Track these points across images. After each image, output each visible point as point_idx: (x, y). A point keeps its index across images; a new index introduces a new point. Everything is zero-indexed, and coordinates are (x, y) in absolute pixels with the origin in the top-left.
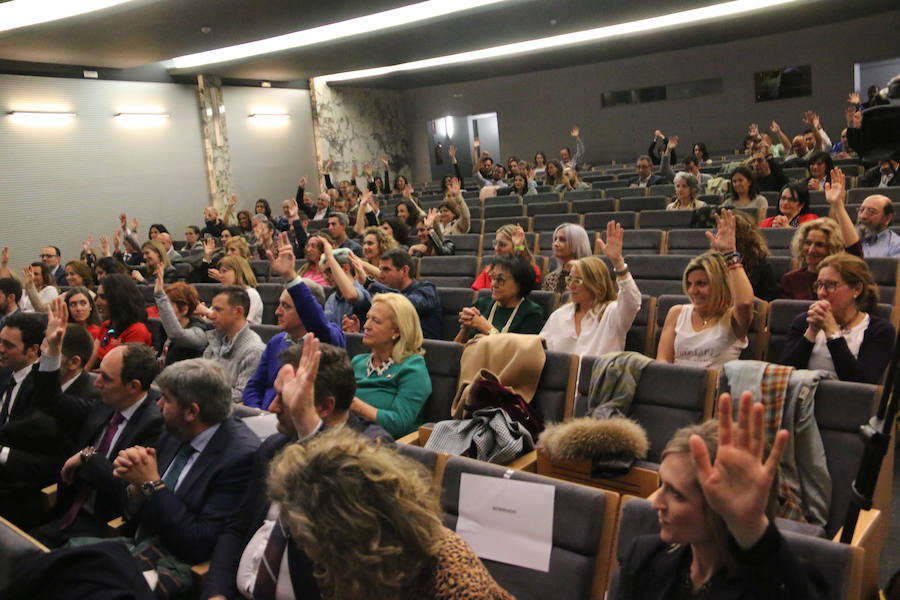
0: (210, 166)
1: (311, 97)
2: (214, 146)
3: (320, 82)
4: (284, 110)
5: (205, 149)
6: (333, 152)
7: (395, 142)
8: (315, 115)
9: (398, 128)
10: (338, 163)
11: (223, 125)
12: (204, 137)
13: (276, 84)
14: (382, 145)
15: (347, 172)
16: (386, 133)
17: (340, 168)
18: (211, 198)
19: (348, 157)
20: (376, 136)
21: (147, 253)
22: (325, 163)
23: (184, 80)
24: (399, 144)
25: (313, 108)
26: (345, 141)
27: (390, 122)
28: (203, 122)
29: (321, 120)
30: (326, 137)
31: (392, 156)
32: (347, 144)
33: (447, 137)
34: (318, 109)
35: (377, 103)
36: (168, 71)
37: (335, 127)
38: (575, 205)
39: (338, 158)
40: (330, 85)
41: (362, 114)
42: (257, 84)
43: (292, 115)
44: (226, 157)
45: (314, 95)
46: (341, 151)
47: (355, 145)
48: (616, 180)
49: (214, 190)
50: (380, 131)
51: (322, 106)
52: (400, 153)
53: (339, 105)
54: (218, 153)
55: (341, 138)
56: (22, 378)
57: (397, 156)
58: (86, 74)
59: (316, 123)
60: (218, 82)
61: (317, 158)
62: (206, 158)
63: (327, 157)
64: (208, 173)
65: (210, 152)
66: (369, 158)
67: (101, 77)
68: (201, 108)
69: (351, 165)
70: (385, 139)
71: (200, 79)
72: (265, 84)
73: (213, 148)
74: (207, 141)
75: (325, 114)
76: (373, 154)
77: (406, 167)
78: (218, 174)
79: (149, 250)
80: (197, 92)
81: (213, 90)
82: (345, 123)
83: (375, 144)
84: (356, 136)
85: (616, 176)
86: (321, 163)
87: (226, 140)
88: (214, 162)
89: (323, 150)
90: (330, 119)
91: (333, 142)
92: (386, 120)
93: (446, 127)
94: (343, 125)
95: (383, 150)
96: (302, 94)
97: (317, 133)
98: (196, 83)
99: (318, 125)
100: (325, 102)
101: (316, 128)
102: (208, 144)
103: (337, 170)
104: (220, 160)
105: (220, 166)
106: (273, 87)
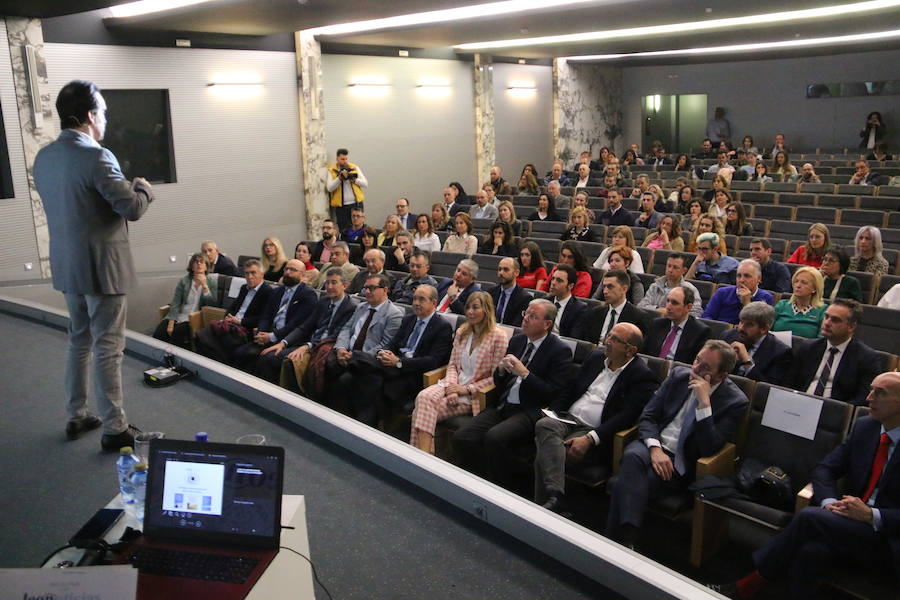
0: (479, 131)
1: (553, 73)
2: (484, 114)
3: (561, 62)
4: (532, 84)
5: (475, 116)
6: (567, 121)
7: (612, 114)
8: (555, 88)
9: (616, 101)
10: (570, 131)
11: (492, 96)
12: (475, 105)
13: (529, 62)
14: (603, 116)
15: (576, 140)
16: (607, 106)
17: (571, 135)
18: (477, 157)
19: (577, 126)
20: (599, 108)
22: (560, 130)
23: (465, 58)
24: (616, 116)
26: (576, 112)
27: (611, 96)
28: (475, 94)
29: (560, 93)
30: (563, 108)
31: (610, 126)
32: (578, 114)
33: (655, 110)
34: (559, 83)
35: (602, 78)
36: (455, 50)
37: (570, 99)
39: (570, 126)
40: (568, 62)
41: (591, 88)
42: (515, 61)
43: (540, 88)
44: (491, 123)
45: (556, 71)
46: (572, 121)
47: (584, 115)
49: (480, 150)
50: (603, 105)
51: (562, 81)
52: (615, 123)
53: (574, 80)
54: (486, 119)
55: (573, 108)
57: (614, 126)
58: (401, 53)
59: (555, 95)
61: (554, 126)
62: (475, 123)
63: (562, 126)
64: (476, 136)
65: (480, 119)
66: (592, 127)
67: (410, 56)
68: (476, 83)
69: (579, 133)
70: (605, 111)
71: (477, 58)
72: (521, 61)
73: (483, 116)
74: (478, 109)
75: (564, 88)
76: (596, 124)
77: (620, 136)
78: (484, 137)
80: (474, 69)
81: (487, 66)
82: (577, 95)
83: (598, 115)
84: (584, 108)
86: (557, 130)
87: (492, 109)
88: (483, 126)
89: (559, 119)
90: (567, 93)
91: (568, 113)
92: (608, 94)
93: (654, 102)
94: (576, 98)
95: (602, 122)
96: (544, 70)
97: (556, 104)
98: (473, 60)
99: (558, 98)
100: (565, 78)
101: (556, 100)
102: (479, 112)
103: (568, 137)
104: (486, 126)
105: (487, 131)
106: (526, 64)
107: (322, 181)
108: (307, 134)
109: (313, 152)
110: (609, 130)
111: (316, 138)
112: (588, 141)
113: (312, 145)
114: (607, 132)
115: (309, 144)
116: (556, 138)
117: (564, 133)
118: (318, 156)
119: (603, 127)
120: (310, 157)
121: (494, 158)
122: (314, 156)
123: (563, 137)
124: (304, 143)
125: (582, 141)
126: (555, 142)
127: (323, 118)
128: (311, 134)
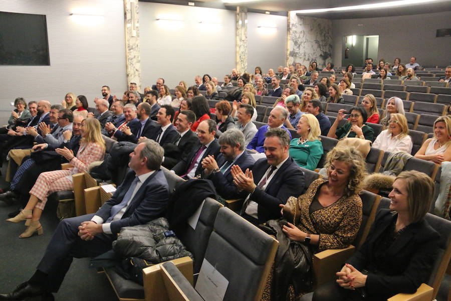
0: (238, 49)
2: (241, 40)
3: (293, 14)
4: (275, 26)
5: (236, 41)
6: (295, 48)
7: (325, 46)
8: (289, 29)
9: (328, 38)
10: (297, 53)
11: (246, 30)
12: (236, 35)
13: (272, 13)
14: (319, 46)
15: (301, 58)
16: (322, 41)
17: (298, 55)
18: (236, 63)
19: (302, 51)
20: (317, 42)
21: (208, 85)
22: (291, 52)
23: (231, 9)
24: (327, 47)
25: (288, 26)
26: (301, 42)
27: (325, 36)
28: (237, 29)
29: (291, 32)
30: (293, 40)
31: (323, 52)
32: (302, 44)
33: (352, 45)
34: (291, 26)
35: (319, 25)
37: (298, 35)
38: (408, 87)
39: (297, 51)
40: (298, 15)
41: (311, 30)
42: (263, 12)
43: (278, 28)
44: (246, 45)
45: (289, 19)
46: (299, 47)
47: (306, 45)
48: (434, 77)
49: (238, 60)
50: (319, 39)
51: (293, 25)
52: (327, 51)
53: (301, 25)
54: (242, 43)
55: (300, 40)
56: (165, 129)
57: (326, 52)
58: (189, 4)
59: (288, 33)
60: (246, 10)
61: (287, 50)
62: (236, 45)
63: (292, 50)
64: (236, 52)
65: (238, 43)
66: (312, 52)
68: (237, 22)
69: (303, 55)
70: (321, 43)
71: (238, 9)
72: (267, 12)
73: (240, 41)
74: (238, 37)
75: (294, 29)
76: (314, 50)
77: (330, 58)
78: (241, 53)
79: (209, 84)
80: (236, 14)
81: (243, 14)
82: (303, 34)
83: (316, 46)
84: (307, 41)
85: (435, 75)
86: (289, 52)
87: (246, 38)
88: (240, 47)
89: (290, 46)
90: (296, 32)
91: (296, 43)
92: (323, 35)
93: (352, 40)
94: (302, 35)
95: (319, 49)
96: (284, 18)
97: (289, 38)
98: (236, 10)
99: (290, 34)
100: (294, 23)
101: (289, 35)
102: (238, 38)
103: (296, 56)
104: (242, 46)
105: (242, 49)
106: (270, 14)
107: (137, 70)
108: (129, 44)
109: (132, 54)
110: (323, 55)
111: (134, 47)
112: (308, 59)
113: (131, 50)
114: (321, 55)
115: (130, 50)
116: (288, 57)
117: (293, 54)
118: (135, 57)
119: (319, 52)
120: (130, 56)
121: (246, 64)
122: (132, 57)
123: (292, 56)
124: (127, 49)
125: (304, 59)
126: (287, 59)
127: (138, 36)
128: (131, 45)
